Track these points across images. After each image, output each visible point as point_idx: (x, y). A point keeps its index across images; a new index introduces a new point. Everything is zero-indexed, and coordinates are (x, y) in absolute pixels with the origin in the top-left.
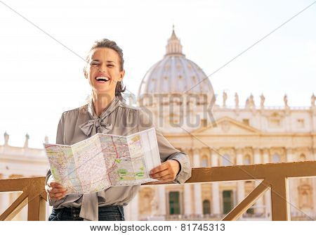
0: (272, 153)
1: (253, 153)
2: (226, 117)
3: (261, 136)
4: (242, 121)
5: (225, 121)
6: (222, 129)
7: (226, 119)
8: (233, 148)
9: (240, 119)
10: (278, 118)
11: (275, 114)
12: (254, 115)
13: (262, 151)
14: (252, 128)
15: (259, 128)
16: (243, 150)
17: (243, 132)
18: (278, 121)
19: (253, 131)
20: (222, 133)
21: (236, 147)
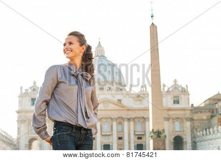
0: (136, 120)
1: (124, 121)
2: (106, 98)
3: (128, 110)
4: (117, 101)
5: (105, 101)
6: (104, 106)
7: (106, 100)
8: (111, 118)
9: (115, 100)
10: (140, 98)
11: (139, 96)
12: (124, 97)
13: (129, 120)
14: (123, 105)
15: (127, 105)
16: (116, 119)
17: (117, 108)
18: (141, 100)
19: (123, 107)
20: (103, 108)
21: (112, 117)
